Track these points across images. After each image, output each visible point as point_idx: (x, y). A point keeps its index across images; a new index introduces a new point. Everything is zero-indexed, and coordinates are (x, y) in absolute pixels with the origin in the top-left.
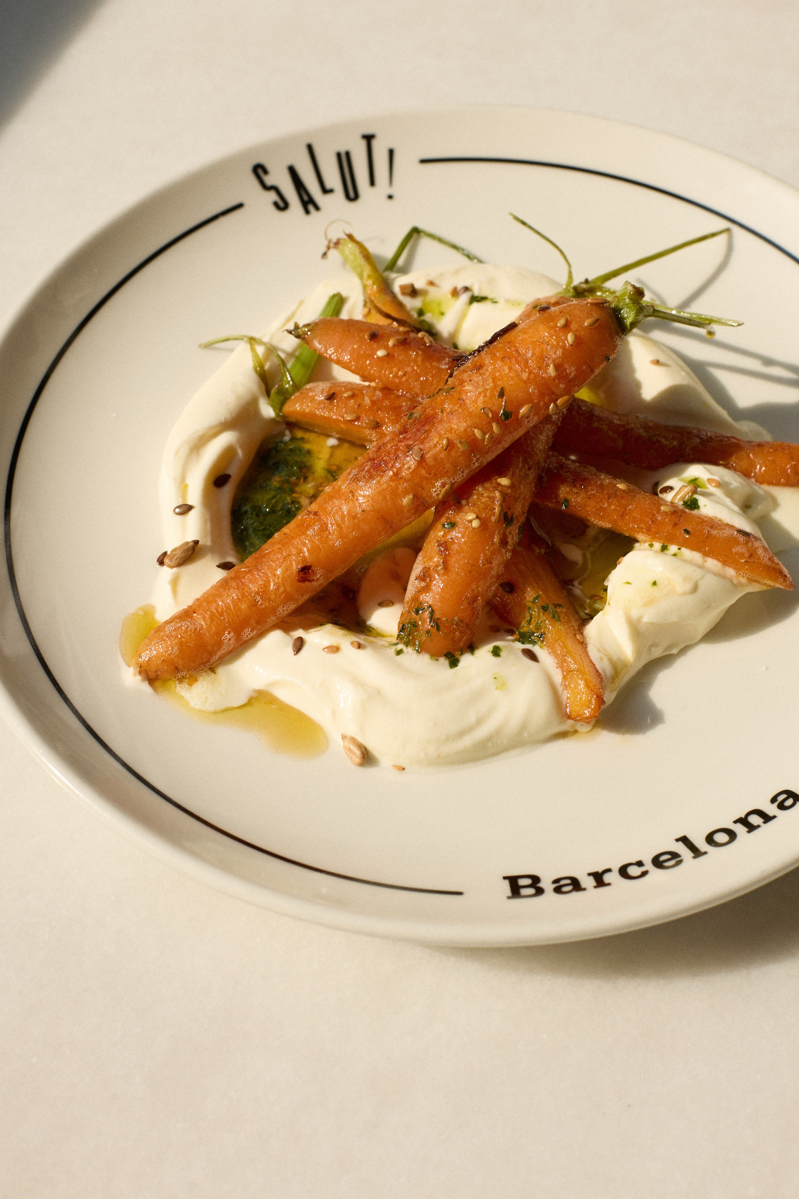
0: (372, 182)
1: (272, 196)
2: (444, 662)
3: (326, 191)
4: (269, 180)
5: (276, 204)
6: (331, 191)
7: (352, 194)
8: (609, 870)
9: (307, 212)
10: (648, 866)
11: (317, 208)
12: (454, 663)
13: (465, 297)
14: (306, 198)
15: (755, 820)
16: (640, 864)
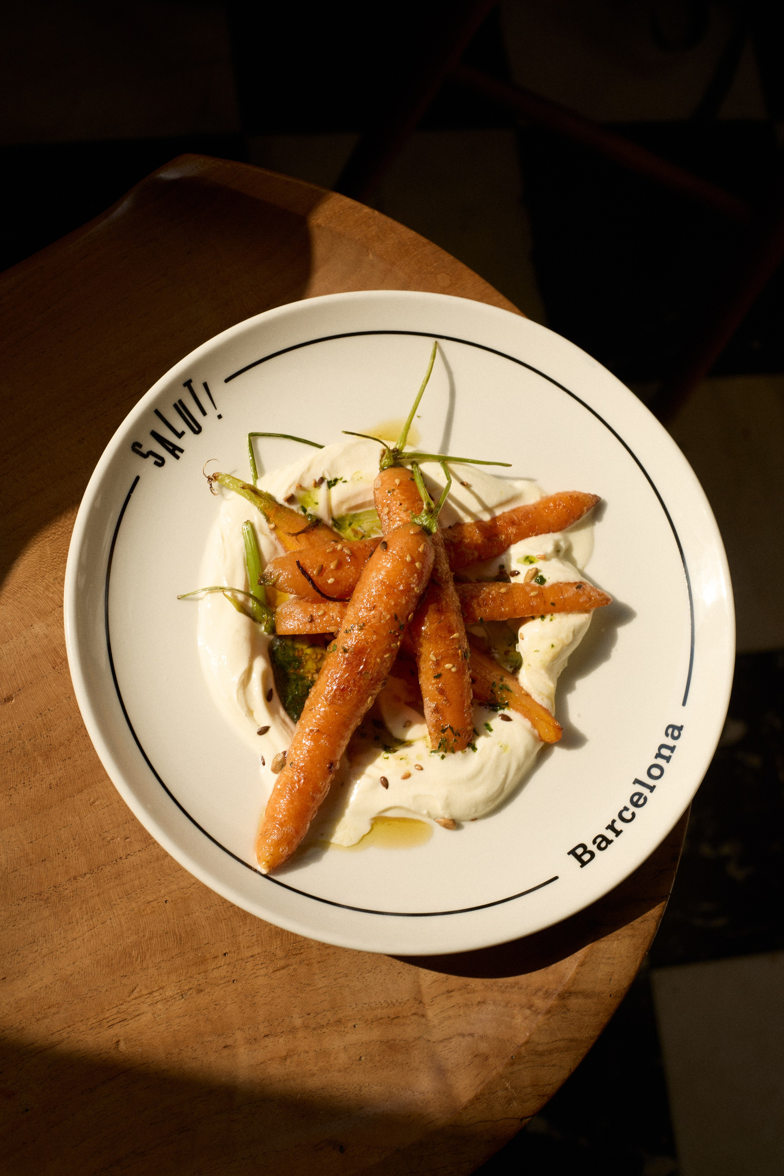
0: (204, 414)
1: (152, 459)
2: (468, 750)
3: (180, 435)
4: (145, 450)
5: (156, 463)
6: (183, 433)
7: (197, 429)
8: (614, 821)
9: (177, 457)
10: (632, 809)
11: (182, 451)
12: (474, 749)
13: (324, 486)
14: (171, 448)
15: (665, 752)
16: (626, 809)
